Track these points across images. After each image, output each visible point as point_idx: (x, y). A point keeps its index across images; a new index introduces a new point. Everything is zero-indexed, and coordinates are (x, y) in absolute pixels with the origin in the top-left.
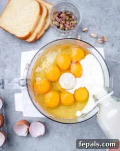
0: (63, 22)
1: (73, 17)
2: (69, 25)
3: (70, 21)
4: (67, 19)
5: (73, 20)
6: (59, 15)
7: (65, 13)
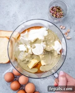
0: (55, 13)
1: (61, 9)
2: (59, 14)
3: (59, 12)
4: (58, 11)
5: (61, 11)
6: (53, 9)
7: (56, 7)
